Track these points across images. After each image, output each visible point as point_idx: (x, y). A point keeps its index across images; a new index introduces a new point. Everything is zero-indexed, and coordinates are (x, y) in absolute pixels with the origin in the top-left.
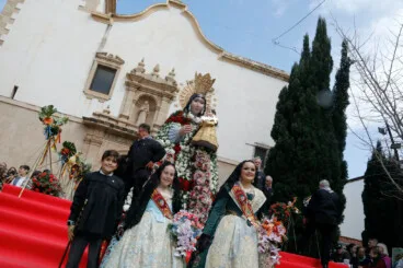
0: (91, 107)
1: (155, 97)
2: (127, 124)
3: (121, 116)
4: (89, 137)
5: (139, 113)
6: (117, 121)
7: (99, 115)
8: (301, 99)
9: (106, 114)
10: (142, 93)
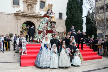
0: (15, 10)
1: (32, 4)
2: (26, 13)
3: (24, 11)
4: (17, 18)
5: (28, 9)
6: (23, 13)
7: (18, 12)
8: (73, 5)
9: (20, 11)
10: (28, 4)
